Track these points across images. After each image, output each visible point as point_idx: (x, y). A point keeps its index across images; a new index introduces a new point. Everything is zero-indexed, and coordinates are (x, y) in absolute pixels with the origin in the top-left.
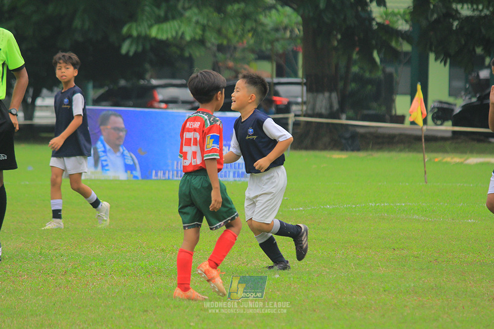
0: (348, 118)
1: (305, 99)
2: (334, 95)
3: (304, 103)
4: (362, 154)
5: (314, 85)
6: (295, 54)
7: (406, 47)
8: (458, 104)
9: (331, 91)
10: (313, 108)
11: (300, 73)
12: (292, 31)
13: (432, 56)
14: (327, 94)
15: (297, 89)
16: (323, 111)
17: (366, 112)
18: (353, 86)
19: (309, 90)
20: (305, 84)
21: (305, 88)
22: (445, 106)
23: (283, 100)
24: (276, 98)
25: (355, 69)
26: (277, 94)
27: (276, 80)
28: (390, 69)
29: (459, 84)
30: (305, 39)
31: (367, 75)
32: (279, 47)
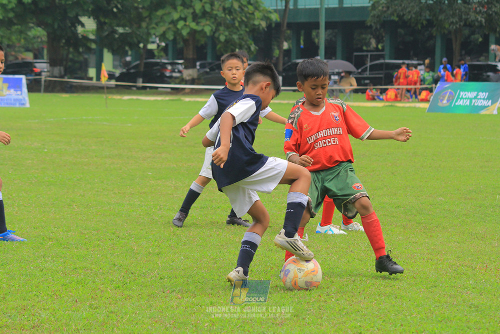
0: (69, 78)
1: (49, 70)
2: (62, 68)
3: (48, 71)
4: (75, 95)
5: (53, 63)
6: (43, 49)
7: (93, 46)
8: (117, 73)
9: (60, 65)
10: (52, 74)
11: (45, 57)
12: (41, 39)
13: (105, 51)
14: (59, 67)
15: (45, 65)
16: (57, 75)
17: (76, 76)
18: (70, 64)
19: (51, 65)
20: (49, 63)
21: (49, 65)
22: (111, 73)
23: (37, 70)
24: (35, 69)
25: (71, 56)
26: (35, 67)
27: (35, 61)
28: (86, 56)
29: (117, 63)
30: (48, 42)
31: (76, 59)
32: (36, 46)
